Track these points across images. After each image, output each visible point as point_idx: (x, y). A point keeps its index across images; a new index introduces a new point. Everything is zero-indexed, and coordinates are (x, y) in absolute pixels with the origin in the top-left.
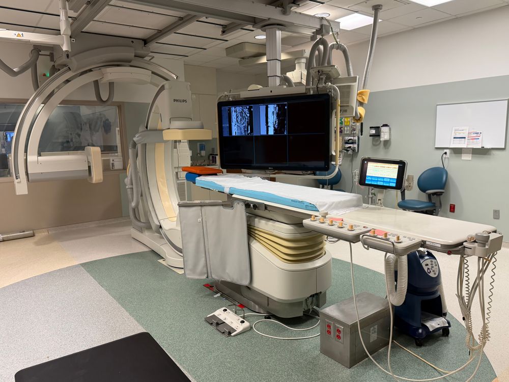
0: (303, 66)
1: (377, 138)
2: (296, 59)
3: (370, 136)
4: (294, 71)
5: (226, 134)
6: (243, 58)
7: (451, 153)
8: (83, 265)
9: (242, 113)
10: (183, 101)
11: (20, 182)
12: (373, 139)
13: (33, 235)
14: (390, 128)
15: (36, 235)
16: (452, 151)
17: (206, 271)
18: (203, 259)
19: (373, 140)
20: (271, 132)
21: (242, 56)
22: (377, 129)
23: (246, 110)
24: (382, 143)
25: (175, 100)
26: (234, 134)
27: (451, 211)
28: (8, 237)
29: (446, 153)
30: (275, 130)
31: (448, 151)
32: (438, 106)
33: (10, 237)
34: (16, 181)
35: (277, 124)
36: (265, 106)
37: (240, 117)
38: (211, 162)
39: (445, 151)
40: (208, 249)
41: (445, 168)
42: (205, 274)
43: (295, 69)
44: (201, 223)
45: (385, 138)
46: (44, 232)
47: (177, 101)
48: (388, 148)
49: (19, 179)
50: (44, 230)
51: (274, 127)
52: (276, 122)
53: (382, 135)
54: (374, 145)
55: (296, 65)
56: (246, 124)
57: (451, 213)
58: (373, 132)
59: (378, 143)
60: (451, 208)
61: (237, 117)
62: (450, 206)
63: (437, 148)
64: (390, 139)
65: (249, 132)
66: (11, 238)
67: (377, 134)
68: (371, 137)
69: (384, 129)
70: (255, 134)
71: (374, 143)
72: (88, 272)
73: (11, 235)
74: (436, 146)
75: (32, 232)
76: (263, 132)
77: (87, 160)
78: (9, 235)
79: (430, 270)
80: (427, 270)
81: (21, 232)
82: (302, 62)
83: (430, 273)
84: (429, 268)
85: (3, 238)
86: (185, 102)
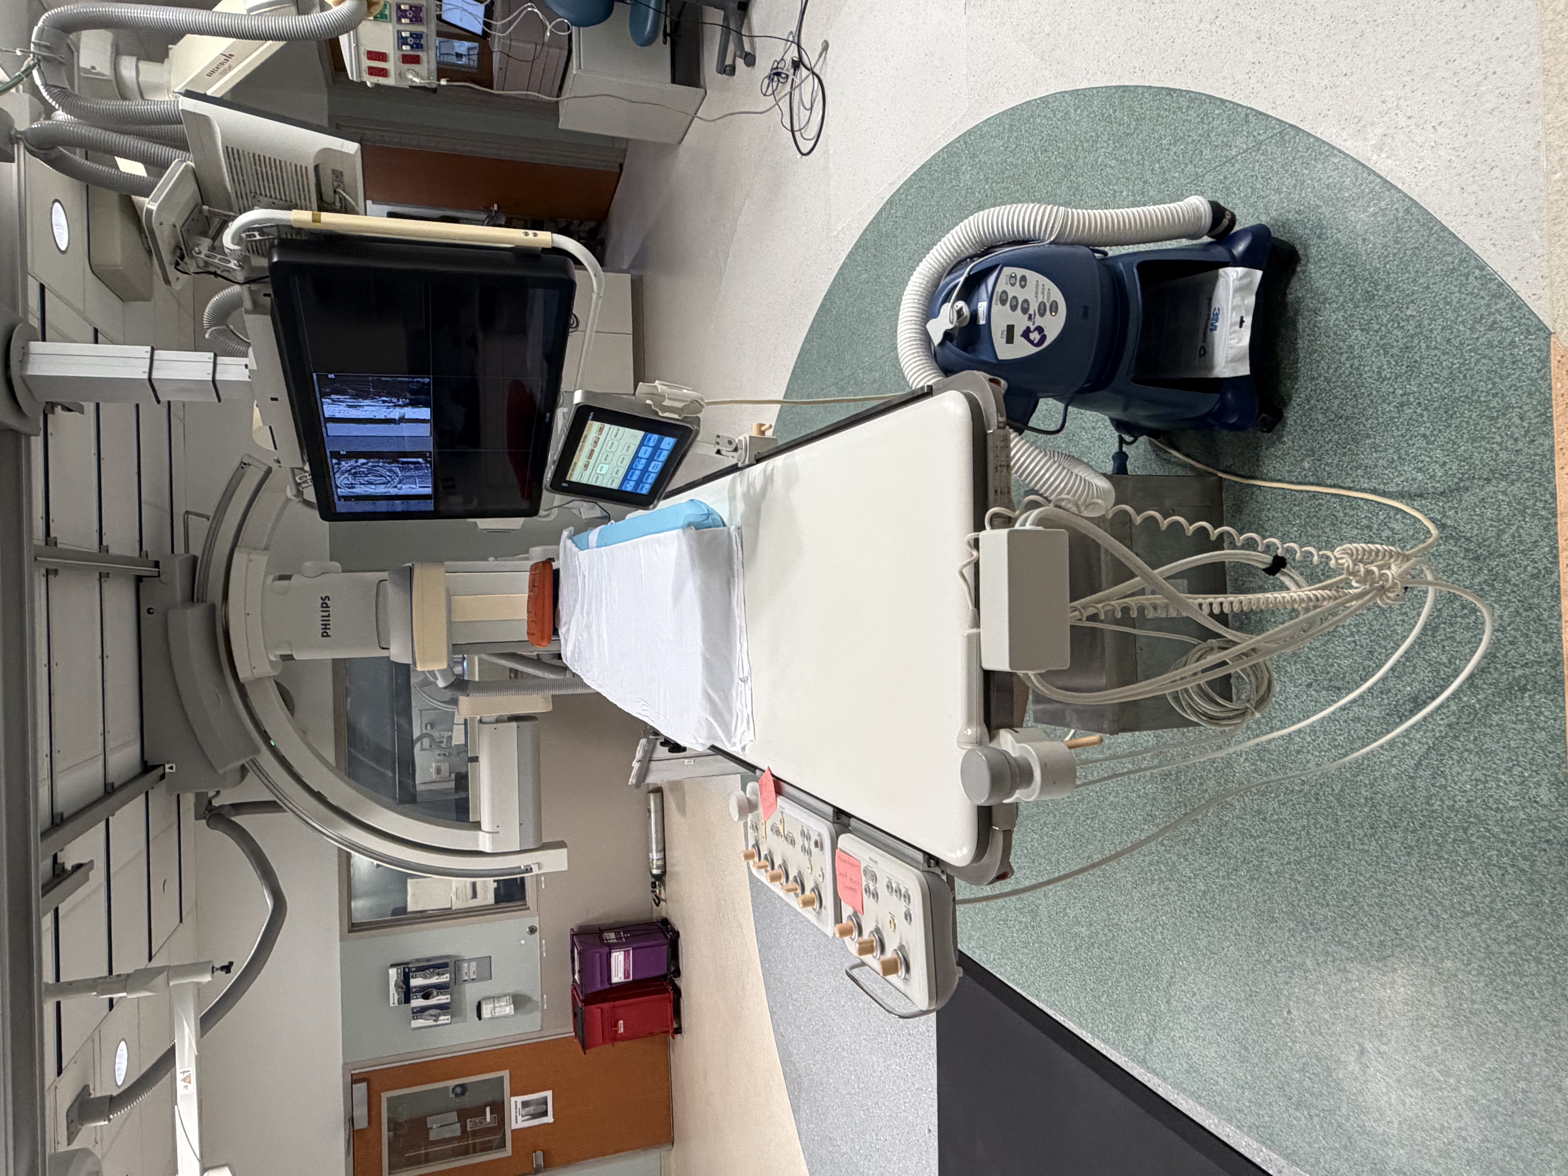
5: (429, 506)
9: (355, 473)
10: (325, 606)
11: (538, 864)
13: (660, 792)
15: (659, 786)
20: (425, 413)
23: (345, 465)
25: (325, 635)
26: (428, 491)
30: (414, 404)
34: (536, 871)
35: (395, 400)
36: (329, 425)
37: (371, 478)
47: (326, 627)
49: (533, 866)
51: (406, 405)
52: (384, 402)
56: (395, 468)
61: (372, 484)
65: (420, 460)
70: (429, 447)
75: (652, 796)
76: (425, 430)
77: (495, 725)
79: (1032, 329)
80: (1031, 342)
81: (650, 816)
82: (134, 73)
83: (1045, 333)
84: (1024, 328)
85: (657, 851)
86: (327, 601)
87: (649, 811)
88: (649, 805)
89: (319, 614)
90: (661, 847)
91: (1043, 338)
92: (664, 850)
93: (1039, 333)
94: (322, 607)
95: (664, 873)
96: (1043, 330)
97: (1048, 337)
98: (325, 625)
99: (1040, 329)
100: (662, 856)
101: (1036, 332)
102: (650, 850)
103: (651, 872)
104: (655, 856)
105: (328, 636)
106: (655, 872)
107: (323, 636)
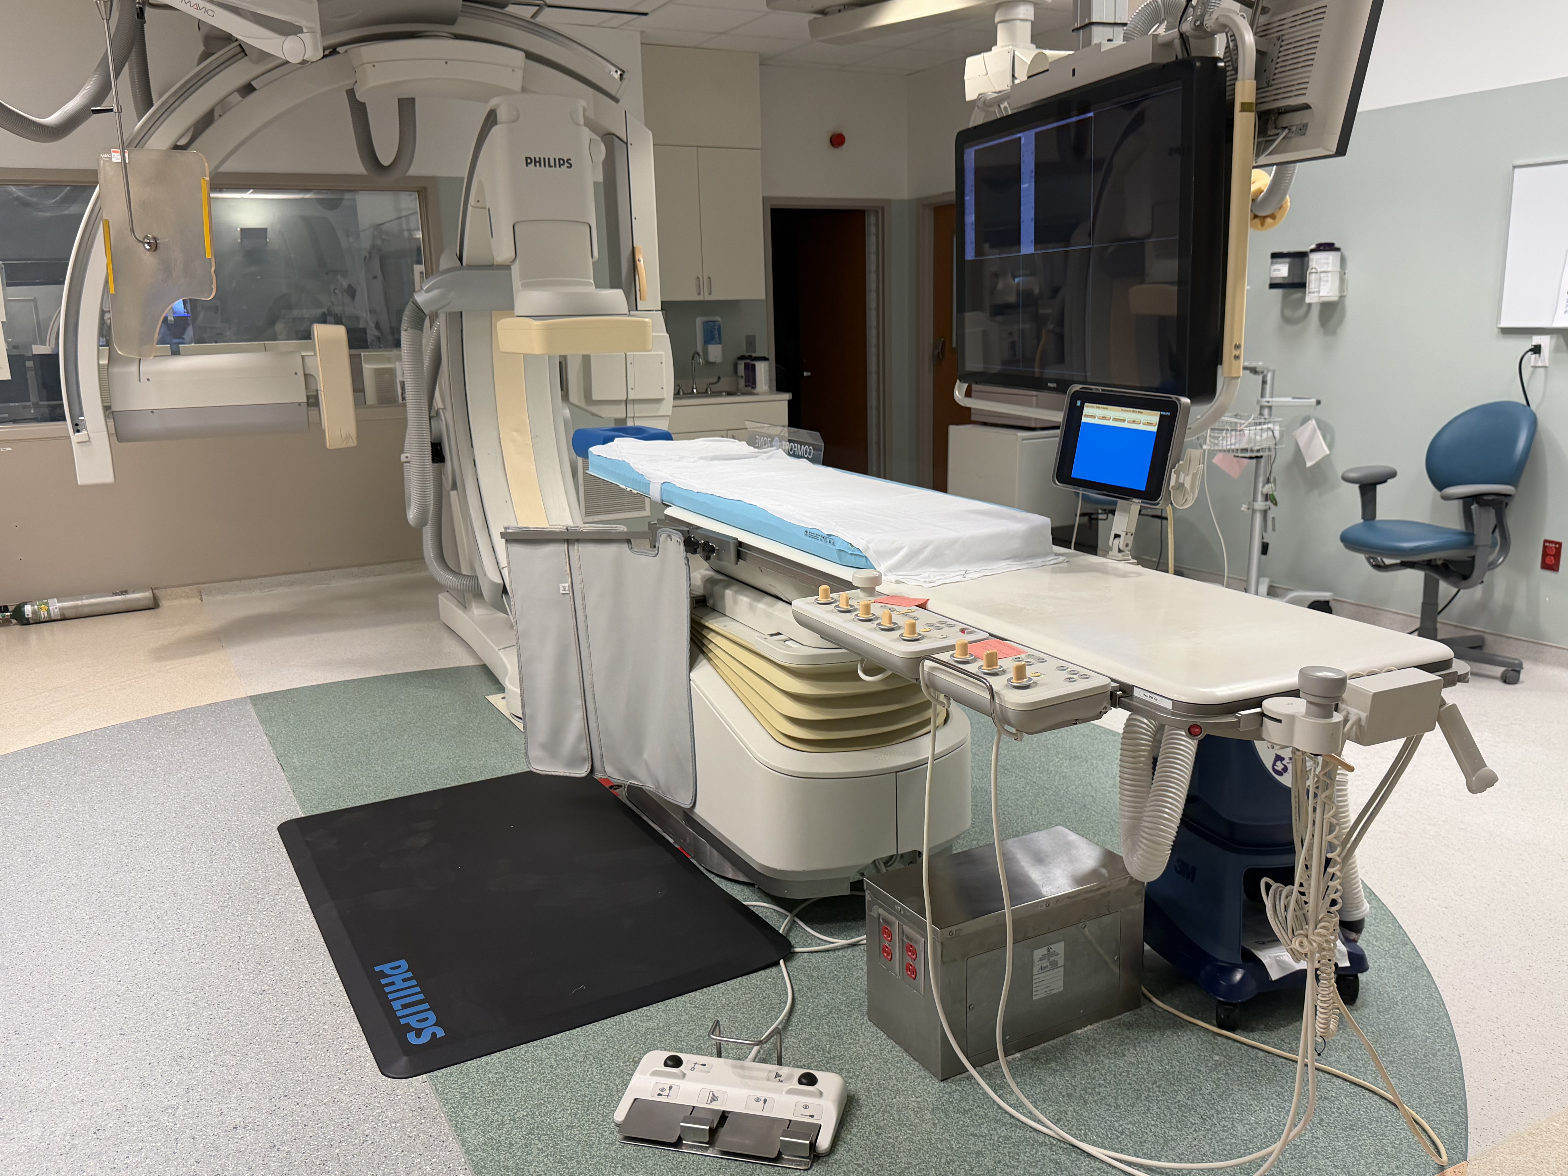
0: (1025, 30)
1: (1296, 295)
2: (998, 6)
3: (1273, 286)
4: (989, 49)
6: (823, 12)
7: (1556, 350)
8: (255, 700)
10: (561, 162)
11: (89, 441)
12: (1285, 297)
13: (154, 605)
14: (1343, 260)
15: (164, 603)
16: (1562, 341)
17: (586, 753)
18: (578, 715)
19: (1285, 303)
21: (819, 6)
22: (1299, 259)
24: (1315, 313)
25: (528, 161)
27: (1545, 566)
28: (76, 607)
29: (1537, 350)
31: (1544, 341)
32: (1516, 170)
33: (83, 606)
34: (75, 438)
38: (742, 382)
39: (1536, 340)
40: (592, 683)
41: (1533, 407)
42: (584, 760)
43: (995, 44)
44: (568, 598)
45: (1322, 294)
46: (188, 597)
47: (537, 162)
48: (1334, 333)
49: (84, 432)
50: (187, 589)
53: (1312, 281)
54: (1287, 320)
55: (999, 26)
57: (1548, 574)
58: (1282, 270)
59: (1302, 311)
60: (1545, 554)
62: (1545, 547)
63: (1507, 332)
64: (1342, 297)
66: (86, 611)
67: (1297, 280)
68: (1278, 292)
69: (1320, 262)
71: (1288, 313)
72: (263, 722)
73: (86, 602)
74: (1504, 324)
75: (148, 594)
78: (79, 603)
79: (1283, 762)
80: (1274, 764)
81: (116, 594)
82: (1021, 16)
83: (1284, 774)
84: (1283, 756)
85: (61, 609)
86: (566, 164)
87: (124, 592)
88: (134, 592)
89: (553, 155)
90: (68, 614)
91: (1280, 773)
92: (64, 619)
93: (1283, 769)
94: (559, 160)
95: (24, 621)
96: (1285, 772)
97: (1281, 777)
98: (540, 162)
99: (1285, 769)
100: (53, 617)
101: (1282, 767)
102: (60, 597)
103: (26, 603)
104: (55, 606)
105: (527, 164)
106: (28, 609)
107: (526, 158)
